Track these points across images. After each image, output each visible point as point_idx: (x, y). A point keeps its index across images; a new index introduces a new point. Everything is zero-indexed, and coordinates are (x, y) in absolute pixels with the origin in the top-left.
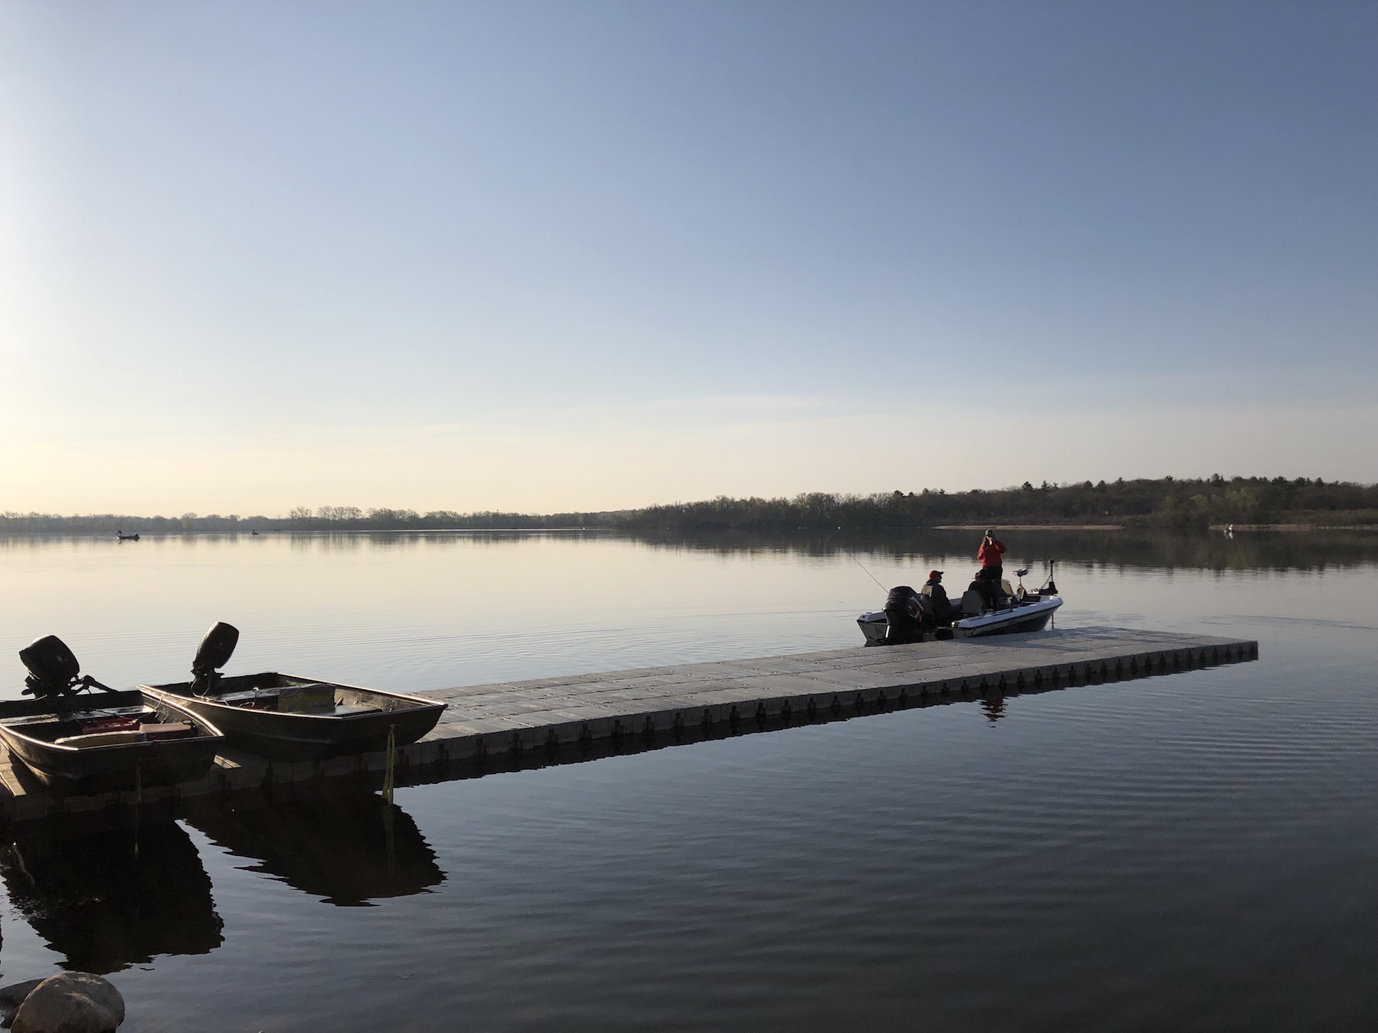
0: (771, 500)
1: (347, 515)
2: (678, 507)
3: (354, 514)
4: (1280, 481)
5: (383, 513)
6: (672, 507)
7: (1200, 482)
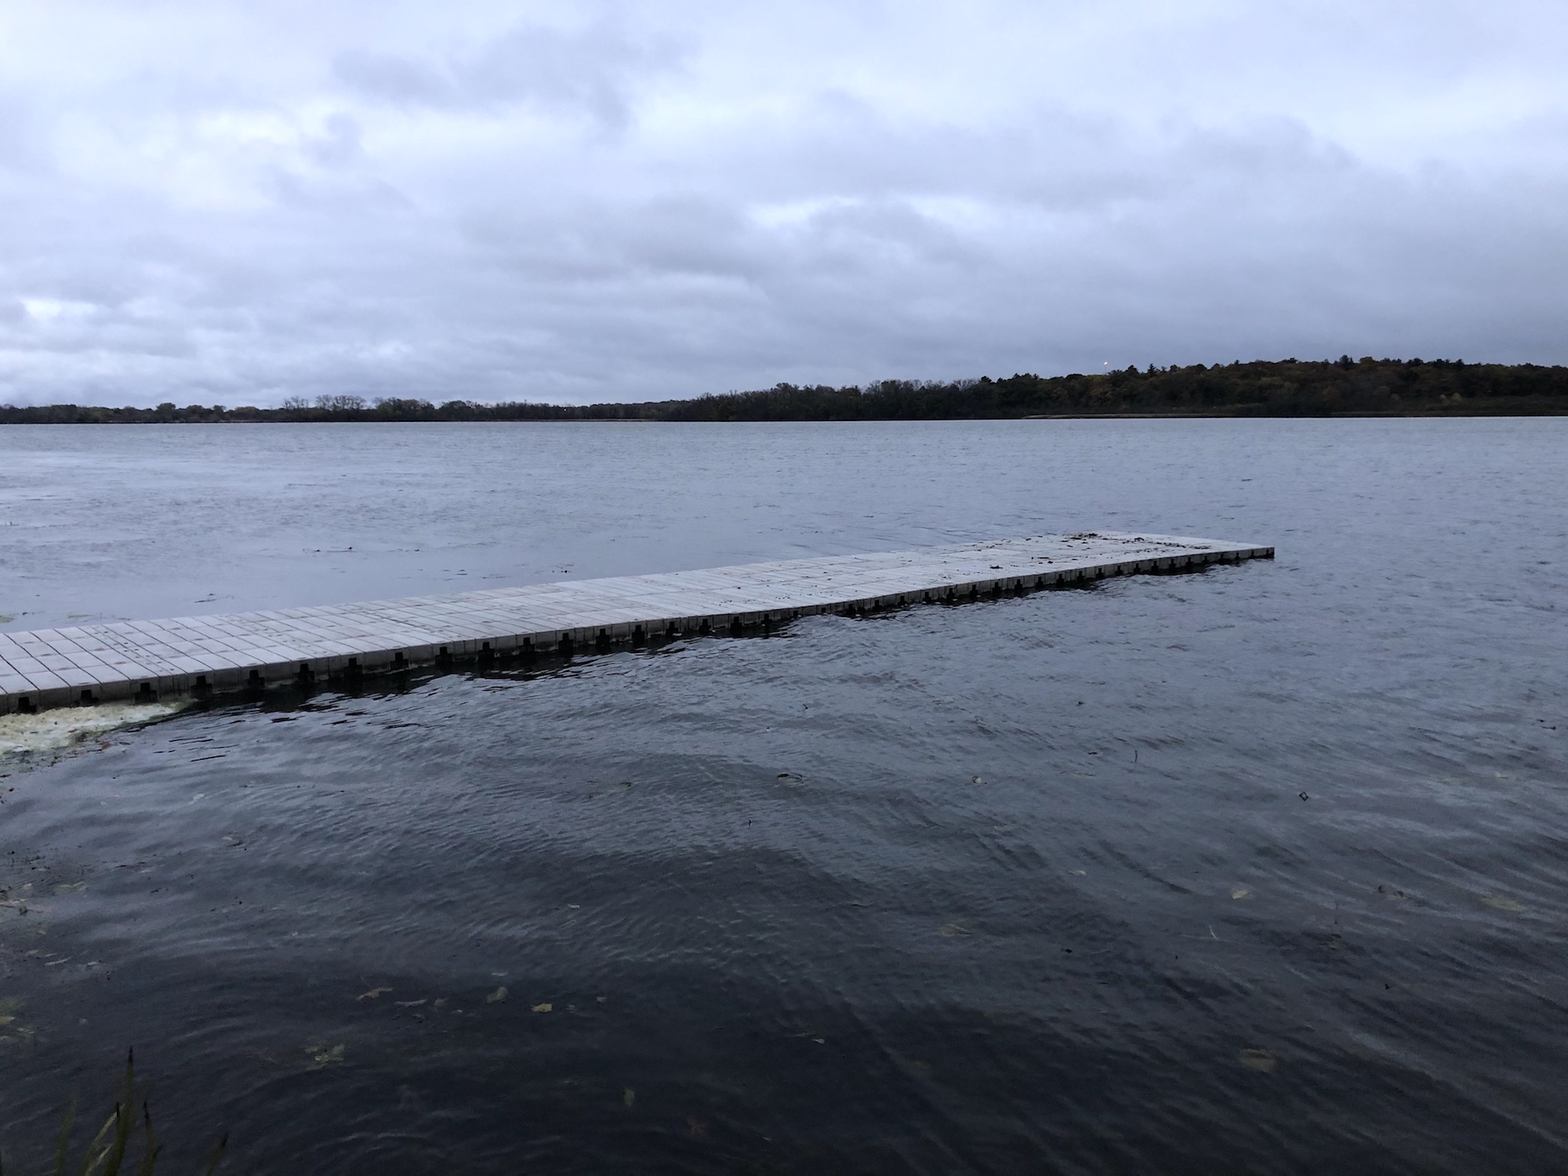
0: (840, 388)
1: (349, 406)
2: (733, 397)
3: (358, 404)
4: (1417, 362)
5: (392, 403)
6: (727, 397)
7: (1326, 364)
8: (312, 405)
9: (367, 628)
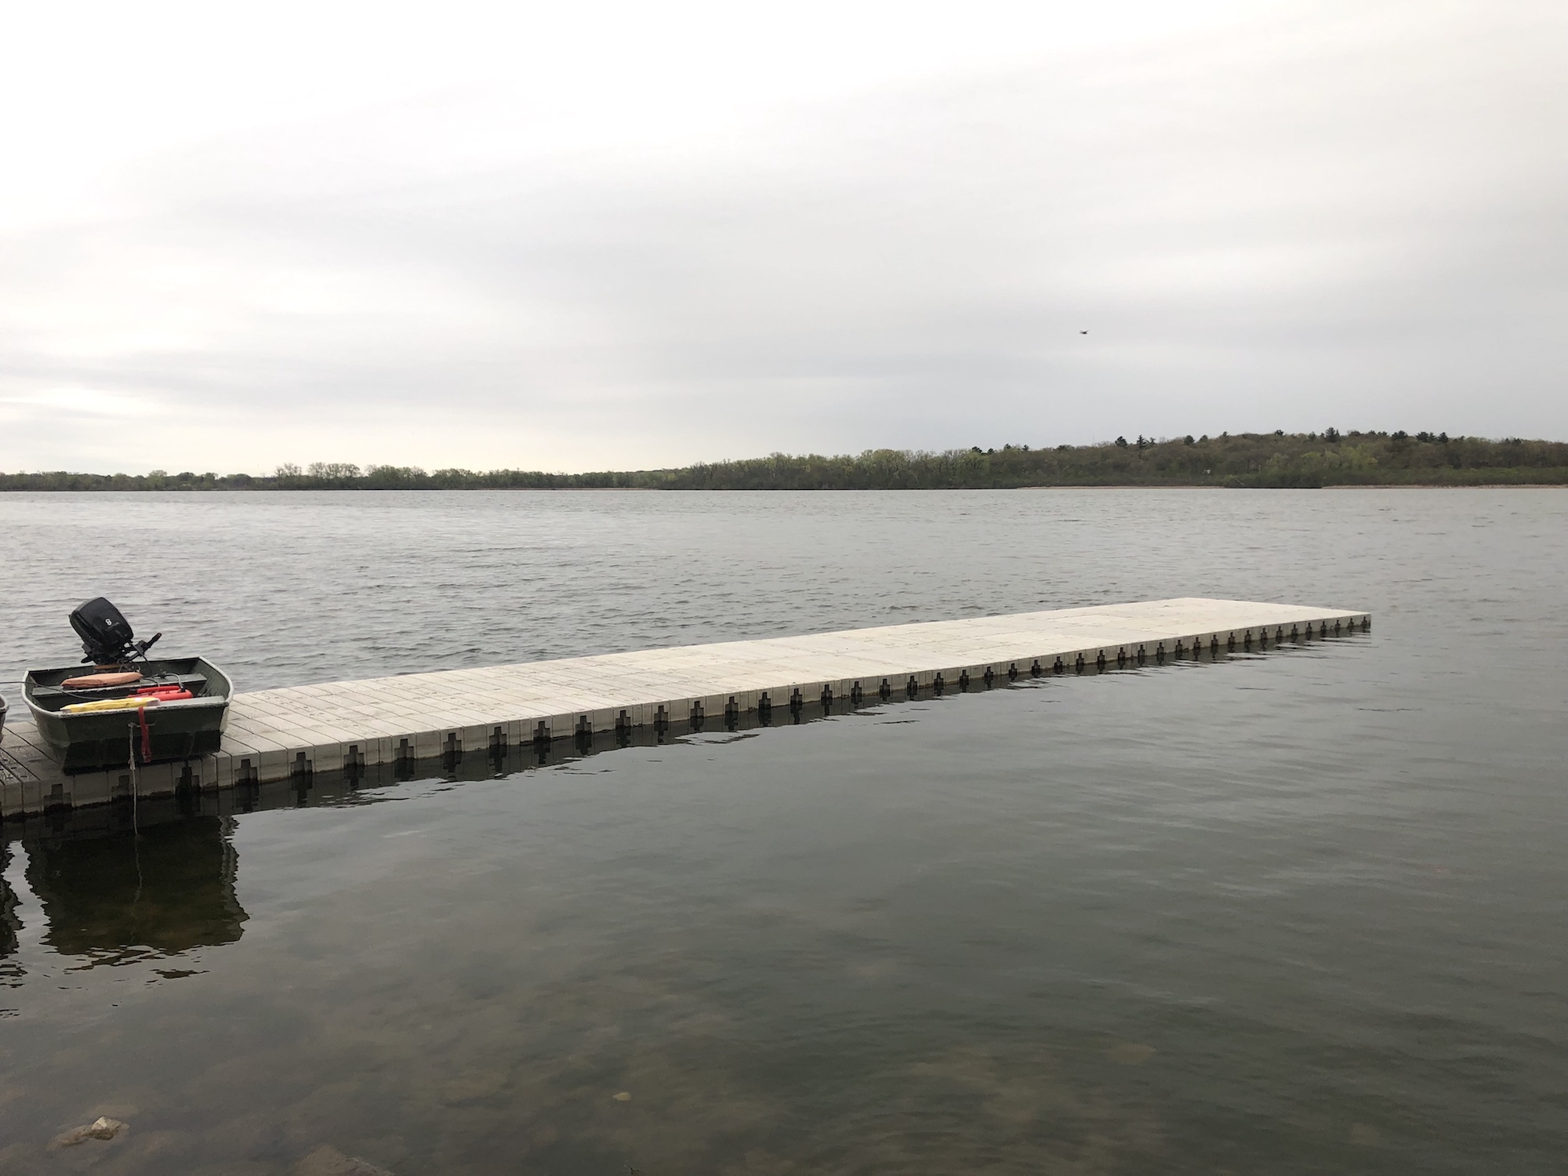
0: (833, 458)
1: (343, 473)
2: (726, 466)
3: (351, 472)
4: (1401, 436)
5: (385, 471)
6: (720, 466)
7: (1313, 437)
8: (305, 473)
9: (533, 690)
